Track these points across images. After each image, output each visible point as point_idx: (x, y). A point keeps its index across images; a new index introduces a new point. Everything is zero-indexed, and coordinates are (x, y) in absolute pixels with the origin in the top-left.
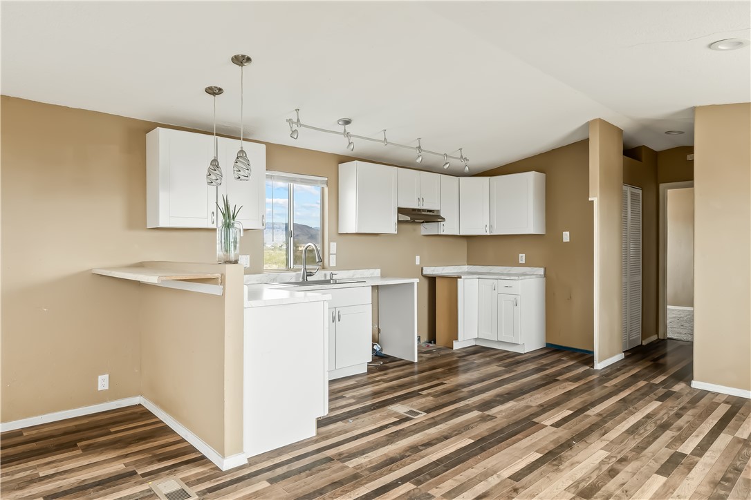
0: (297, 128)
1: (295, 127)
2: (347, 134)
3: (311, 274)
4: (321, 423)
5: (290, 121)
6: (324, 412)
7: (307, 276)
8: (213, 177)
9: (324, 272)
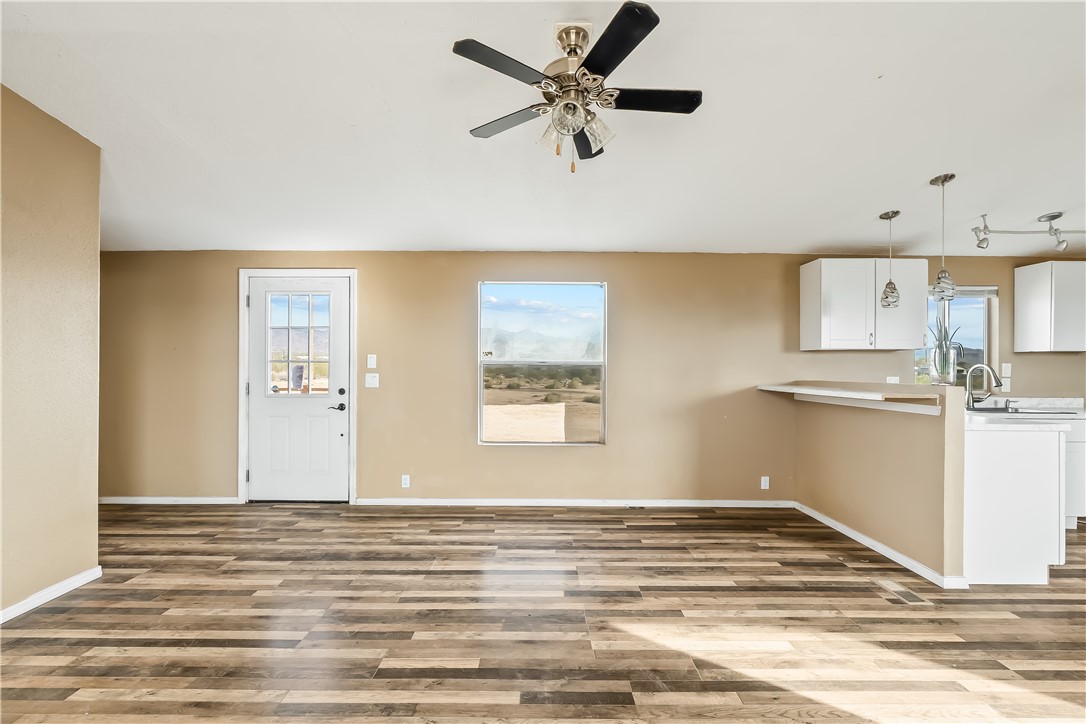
0: (985, 236)
1: (982, 236)
2: (1054, 232)
3: (979, 400)
4: (1054, 573)
5: (976, 230)
6: (1060, 560)
7: (974, 401)
8: (890, 299)
9: (993, 399)
